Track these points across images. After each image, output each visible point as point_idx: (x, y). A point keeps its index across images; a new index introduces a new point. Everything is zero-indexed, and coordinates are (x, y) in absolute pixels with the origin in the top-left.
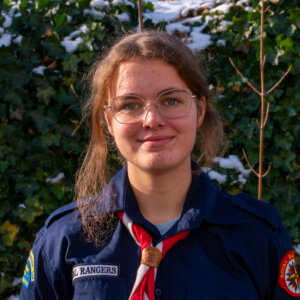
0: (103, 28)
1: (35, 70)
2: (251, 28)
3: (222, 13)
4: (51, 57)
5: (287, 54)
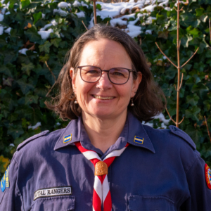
0: (67, 22)
1: (20, 51)
2: (169, 22)
3: (149, 12)
4: (31, 42)
5: (194, 39)
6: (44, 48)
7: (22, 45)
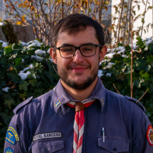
0: (42, 66)
1: (3, 89)
2: (125, 67)
4: (12, 82)
6: (23, 87)
7: (5, 85)
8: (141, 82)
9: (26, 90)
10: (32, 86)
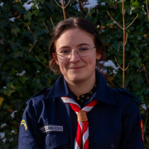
1: (10, 19)
4: (18, 13)
5: (136, 9)
6: (27, 17)
8: (132, 9)
9: (30, 19)
10: (35, 16)
